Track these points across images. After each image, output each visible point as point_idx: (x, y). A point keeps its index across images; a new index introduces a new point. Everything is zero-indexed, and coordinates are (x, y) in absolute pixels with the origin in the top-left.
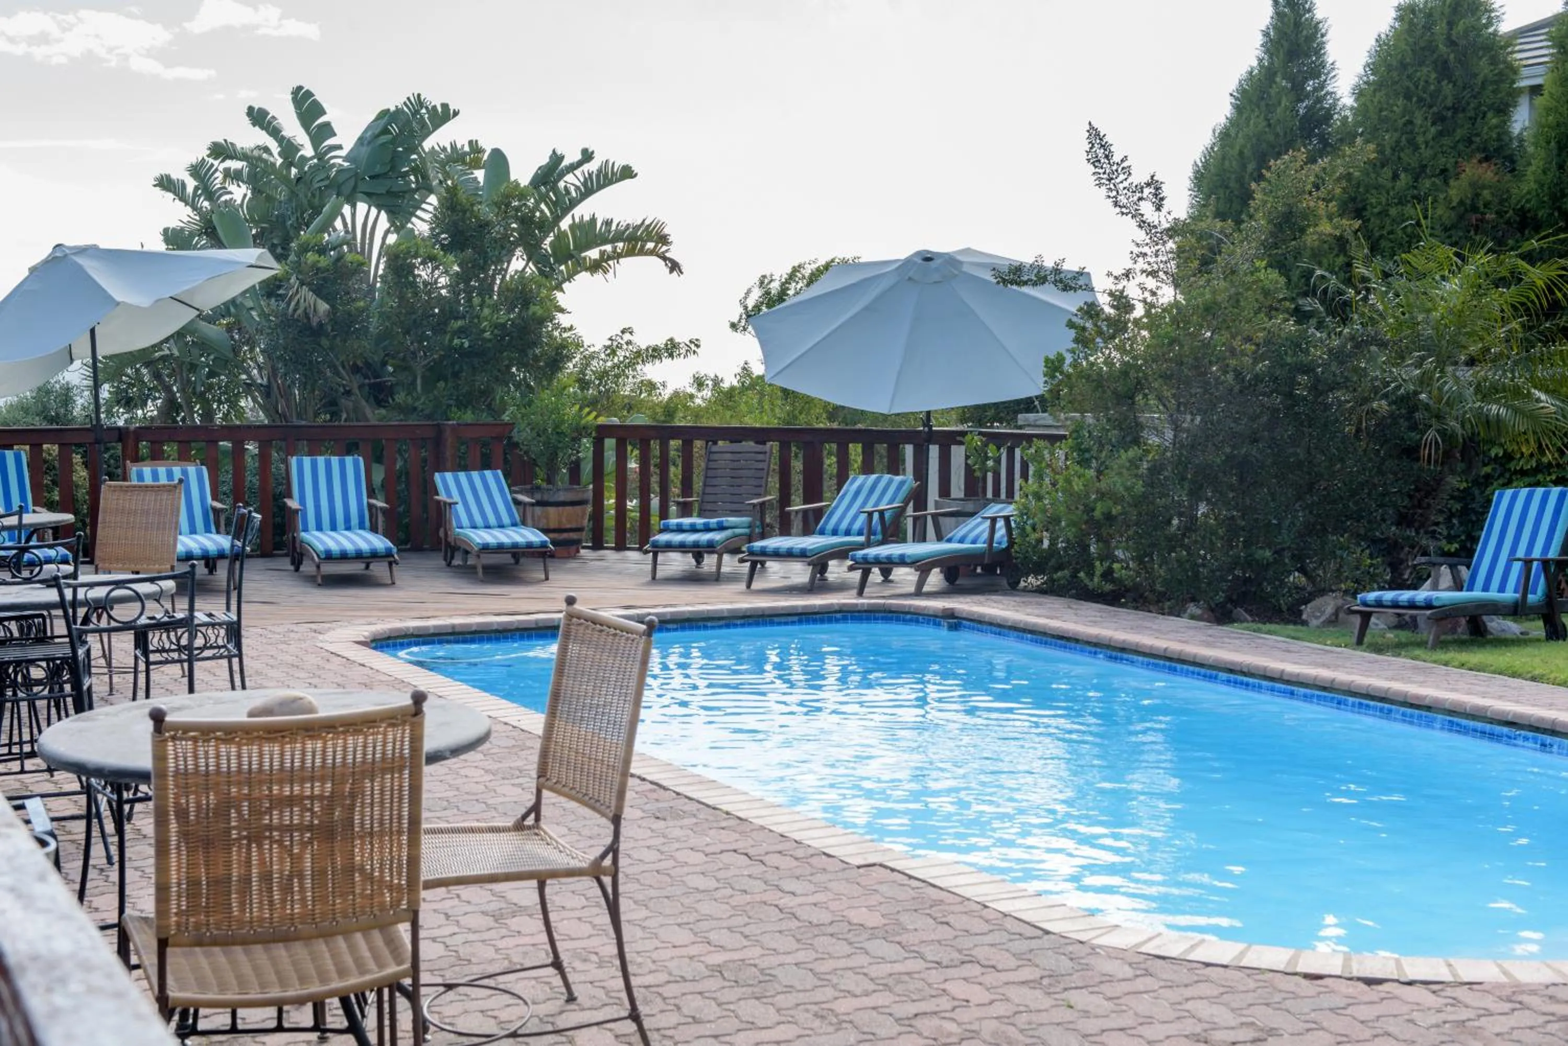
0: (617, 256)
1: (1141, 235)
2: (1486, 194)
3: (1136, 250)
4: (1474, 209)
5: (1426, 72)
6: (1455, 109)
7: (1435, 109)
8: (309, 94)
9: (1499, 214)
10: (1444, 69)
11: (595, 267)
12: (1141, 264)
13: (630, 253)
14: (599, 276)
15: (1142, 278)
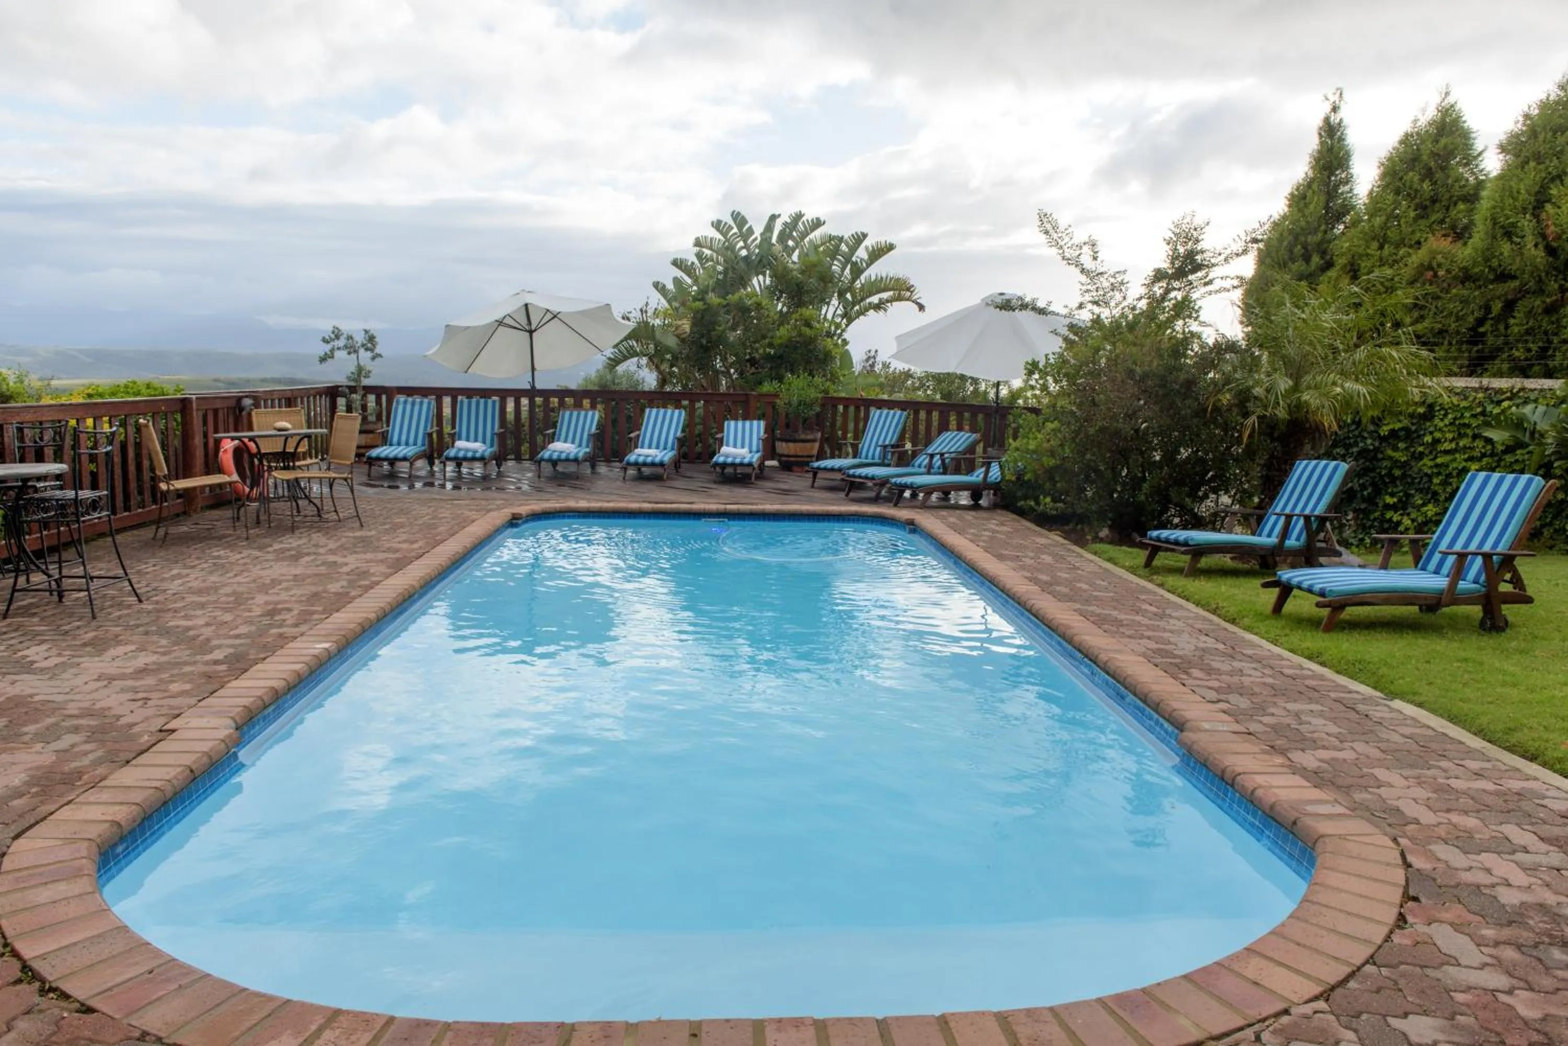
0: (890, 300)
1: (1083, 278)
2: (1439, 257)
3: (1084, 288)
4: (1430, 268)
5: (1413, 177)
6: (1434, 201)
7: (1417, 201)
8: (739, 213)
9: (1448, 271)
10: (1428, 174)
11: (878, 307)
12: (1088, 297)
13: (899, 298)
14: (881, 312)
15: (1090, 306)
